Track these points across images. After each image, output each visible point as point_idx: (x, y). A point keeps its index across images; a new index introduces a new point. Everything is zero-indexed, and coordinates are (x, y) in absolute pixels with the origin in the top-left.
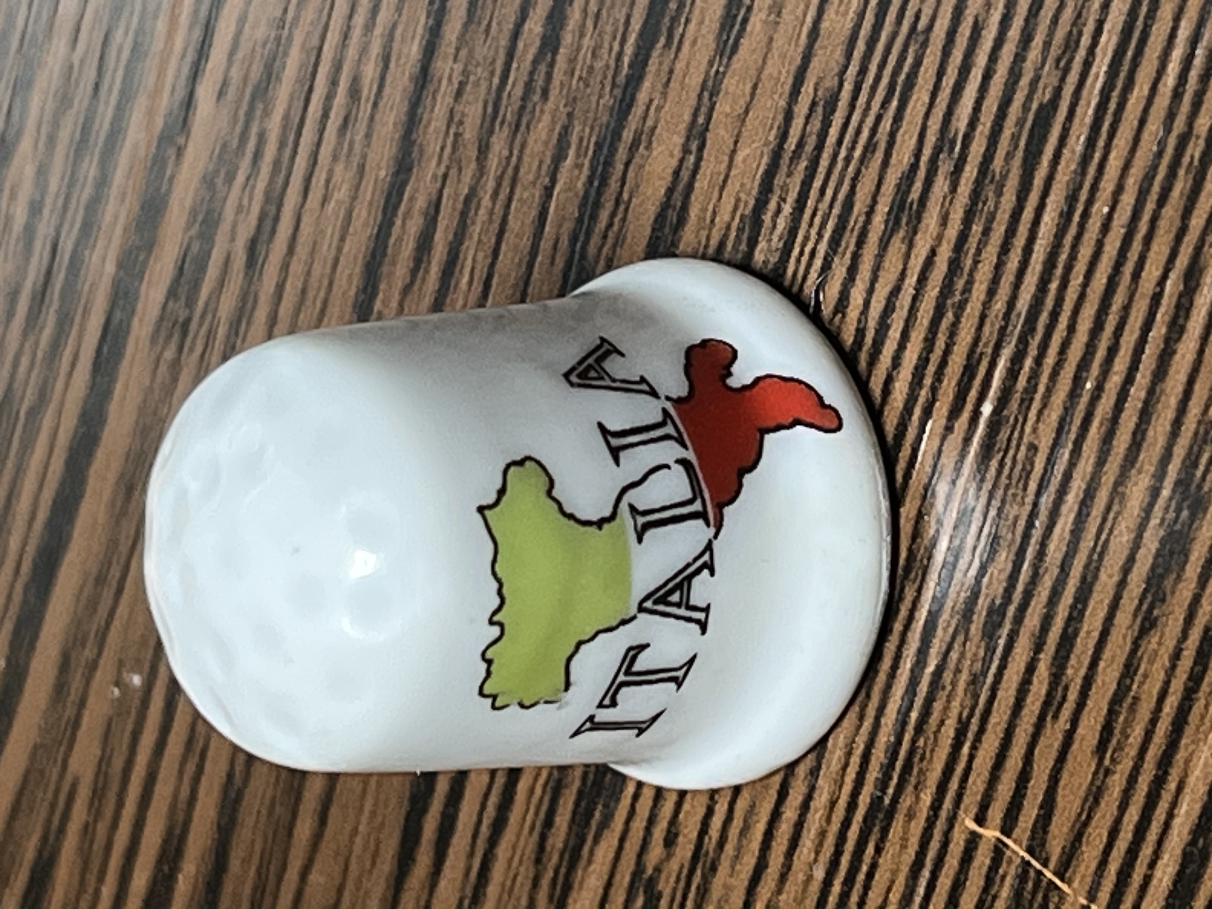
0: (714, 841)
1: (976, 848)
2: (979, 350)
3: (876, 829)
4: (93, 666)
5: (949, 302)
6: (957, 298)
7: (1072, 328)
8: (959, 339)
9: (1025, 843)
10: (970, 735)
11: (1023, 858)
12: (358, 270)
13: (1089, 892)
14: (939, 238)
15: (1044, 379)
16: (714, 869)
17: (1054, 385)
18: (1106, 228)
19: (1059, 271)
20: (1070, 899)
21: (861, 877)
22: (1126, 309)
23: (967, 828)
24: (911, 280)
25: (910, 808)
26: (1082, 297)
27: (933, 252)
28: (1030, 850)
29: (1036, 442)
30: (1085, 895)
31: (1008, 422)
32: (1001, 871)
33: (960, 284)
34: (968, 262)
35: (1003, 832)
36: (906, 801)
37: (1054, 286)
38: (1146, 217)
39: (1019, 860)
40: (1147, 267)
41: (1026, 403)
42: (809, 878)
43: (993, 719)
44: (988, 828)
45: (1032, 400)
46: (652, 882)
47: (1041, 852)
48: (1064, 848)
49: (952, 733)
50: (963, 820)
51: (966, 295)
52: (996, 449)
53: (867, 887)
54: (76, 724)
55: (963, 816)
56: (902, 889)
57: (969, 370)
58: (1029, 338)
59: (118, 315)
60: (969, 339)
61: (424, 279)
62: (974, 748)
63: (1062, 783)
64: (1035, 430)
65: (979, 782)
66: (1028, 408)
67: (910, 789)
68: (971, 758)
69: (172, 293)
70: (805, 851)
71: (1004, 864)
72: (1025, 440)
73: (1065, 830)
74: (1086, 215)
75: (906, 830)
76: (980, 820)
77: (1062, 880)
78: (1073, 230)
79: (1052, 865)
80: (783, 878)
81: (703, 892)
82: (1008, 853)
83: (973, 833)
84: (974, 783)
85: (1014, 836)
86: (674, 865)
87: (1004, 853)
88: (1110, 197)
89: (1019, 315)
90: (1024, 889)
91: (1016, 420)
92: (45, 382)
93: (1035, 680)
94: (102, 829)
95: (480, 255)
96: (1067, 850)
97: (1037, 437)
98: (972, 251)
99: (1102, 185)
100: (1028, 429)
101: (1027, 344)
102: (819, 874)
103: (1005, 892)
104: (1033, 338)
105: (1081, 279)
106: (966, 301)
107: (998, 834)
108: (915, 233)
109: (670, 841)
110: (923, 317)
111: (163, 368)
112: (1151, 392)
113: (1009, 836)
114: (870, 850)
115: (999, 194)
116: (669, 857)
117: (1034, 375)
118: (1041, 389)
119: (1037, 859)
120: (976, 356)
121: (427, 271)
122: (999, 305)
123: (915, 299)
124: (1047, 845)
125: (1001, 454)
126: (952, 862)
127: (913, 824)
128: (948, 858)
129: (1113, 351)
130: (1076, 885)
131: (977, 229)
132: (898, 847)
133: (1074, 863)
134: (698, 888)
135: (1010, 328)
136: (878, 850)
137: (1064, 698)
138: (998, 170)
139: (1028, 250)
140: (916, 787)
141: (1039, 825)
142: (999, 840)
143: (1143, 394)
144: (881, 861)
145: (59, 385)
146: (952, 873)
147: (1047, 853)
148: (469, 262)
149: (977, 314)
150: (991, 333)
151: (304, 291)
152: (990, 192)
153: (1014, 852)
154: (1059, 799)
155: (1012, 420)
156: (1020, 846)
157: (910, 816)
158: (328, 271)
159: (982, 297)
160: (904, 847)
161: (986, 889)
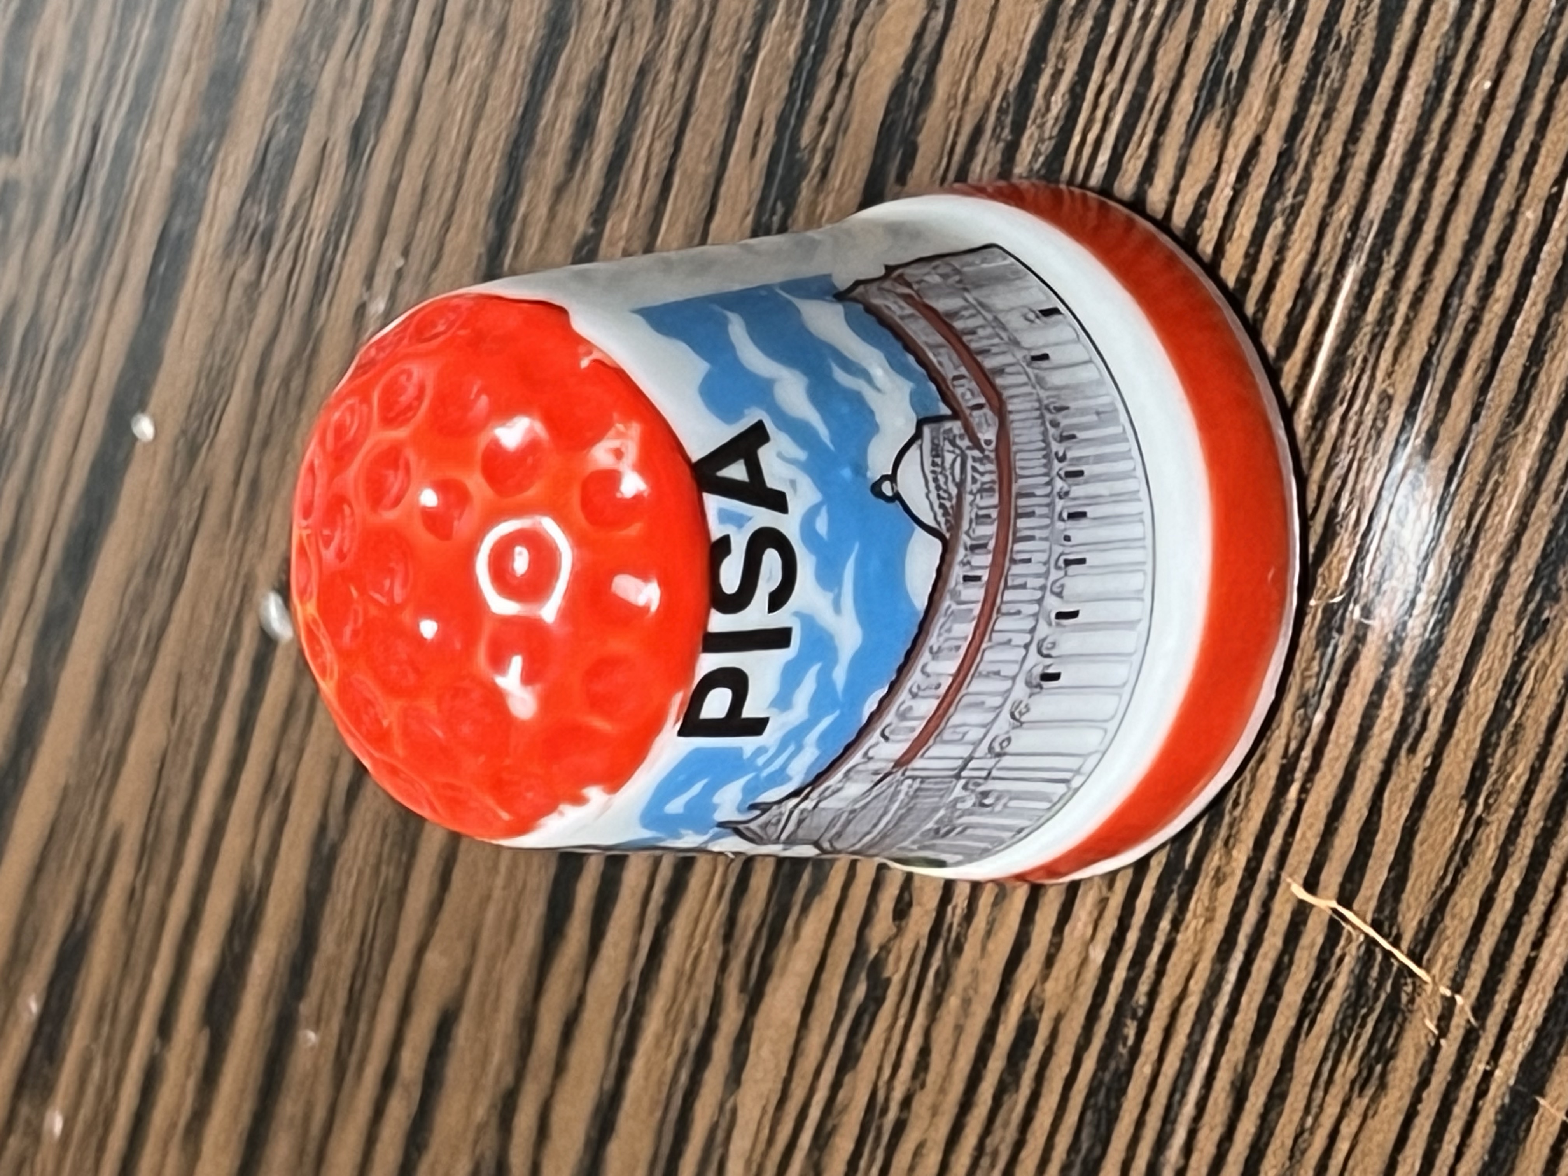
0: (959, 911)
1: (1305, 922)
2: (1316, 269)
3: (1174, 896)
4: (142, 682)
5: (1278, 206)
6: (1289, 200)
7: (1440, 241)
8: (1290, 255)
9: (1369, 918)
10: (1299, 775)
11: (1367, 936)
12: (495, 164)
13: (1454, 980)
14: (1266, 121)
15: (1403, 308)
16: (958, 948)
17: (1415, 316)
18: (1486, 109)
19: (1424, 166)
20: (1429, 988)
21: (1153, 958)
22: (1513, 215)
23: (1293, 894)
24: (1229, 176)
25: (1218, 869)
26: (1454, 199)
27: (1257, 141)
28: (1376, 925)
29: (1390, 391)
30: (1449, 983)
31: (1354, 364)
32: (1338, 952)
33: (1293, 182)
34: (1304, 156)
35: (1340, 902)
36: (1213, 860)
37: (1417, 185)
38: (1540, 95)
39: (1362, 938)
40: (1541, 160)
41: (1379, 339)
42: (1084, 961)
43: (1330, 752)
44: (1321, 898)
45: (1386, 334)
46: (877, 965)
47: (1391, 928)
48: (1421, 921)
49: (1274, 772)
50: (1289, 885)
51: (1300, 198)
52: (1338, 399)
53: (1160, 972)
54: (120, 757)
55: (1289, 880)
56: (1207, 974)
57: (1304, 295)
58: (1385, 253)
59: (177, 224)
60: (1304, 256)
61: (584, 174)
62: (1304, 790)
63: (1419, 837)
64: (1389, 375)
65: (1309, 835)
66: (1381, 347)
67: (1219, 843)
68: (1300, 804)
69: (250, 191)
70: (1080, 925)
71: (1342, 942)
72: (1378, 387)
73: (1423, 899)
74: (1460, 92)
75: (1213, 898)
76: (1311, 884)
77: (1419, 964)
78: (1443, 113)
79: (1405, 944)
80: (1050, 961)
81: (944, 979)
82: (1348, 927)
83: (1301, 903)
84: (1304, 835)
85: (1356, 906)
86: (906, 944)
87: (1343, 928)
88: (1493, 67)
89: (1371, 223)
90: (1367, 975)
91: (1365, 360)
92: (82, 311)
93: (1386, 703)
94: (153, 893)
95: (658, 146)
96: (1425, 924)
97: (1393, 385)
98: (1309, 140)
99: (1483, 51)
100: (1380, 374)
101: (1381, 262)
102: (1098, 955)
103: (1343, 980)
104: (1389, 253)
105: (1453, 176)
106: (1301, 204)
107: (1334, 904)
108: (1234, 114)
109: (901, 911)
110: (1243, 225)
111: (237, 292)
112: (1544, 324)
113: (1349, 907)
114: (1165, 925)
115: (1346, 64)
116: (900, 932)
117: (1390, 302)
118: (1399, 321)
119: (1386, 937)
120: (1313, 277)
121: (587, 164)
122: (1343, 212)
123: (1233, 202)
124: (1400, 918)
125: (1345, 405)
126: (1273, 942)
127: (1222, 889)
128: (1267, 934)
129: (1494, 271)
130: (1436, 970)
131: (1316, 109)
132: (1202, 921)
133: (1434, 942)
134: (937, 974)
135: (1358, 241)
136: (1176, 924)
137: (1424, 726)
138: (1344, 34)
139: (1383, 138)
140: (1226, 843)
141: (1389, 893)
142: (1335, 911)
143: (1533, 329)
144: (1180, 937)
145: (101, 314)
146: (1273, 955)
147: (1399, 929)
148: (643, 153)
149: (1315, 222)
150: (1333, 248)
151: (425, 189)
152: (1333, 61)
153: (1354, 927)
154: (1416, 858)
155: (1359, 362)
156: (1364, 921)
157: (1219, 879)
158: (457, 163)
159: (1323, 200)
160: (1209, 920)
161: (1318, 975)
